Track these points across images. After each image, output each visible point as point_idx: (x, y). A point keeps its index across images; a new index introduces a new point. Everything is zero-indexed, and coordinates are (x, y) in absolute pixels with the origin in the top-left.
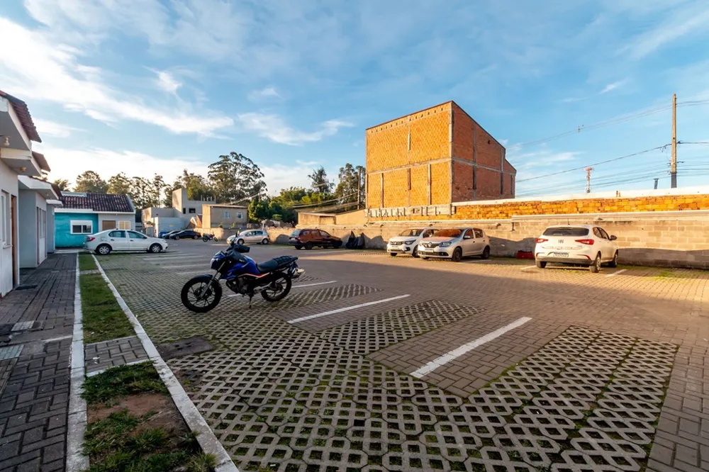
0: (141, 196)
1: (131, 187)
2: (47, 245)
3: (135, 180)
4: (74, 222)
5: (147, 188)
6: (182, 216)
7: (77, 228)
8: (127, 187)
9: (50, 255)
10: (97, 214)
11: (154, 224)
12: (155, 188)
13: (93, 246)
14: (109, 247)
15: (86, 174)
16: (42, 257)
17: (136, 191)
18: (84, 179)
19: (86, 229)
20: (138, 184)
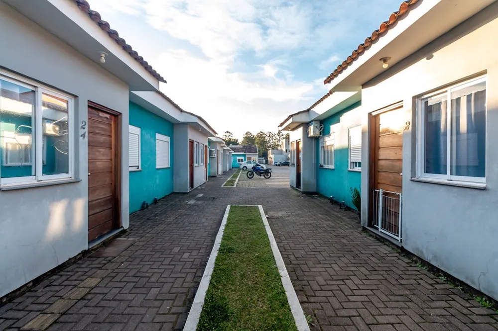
0: (271, 142)
1: (267, 137)
2: (229, 166)
3: (268, 133)
4: (238, 158)
5: (274, 138)
6: (285, 154)
7: (239, 160)
8: (264, 137)
9: (230, 169)
10: (245, 155)
11: (272, 158)
12: (278, 137)
13: (242, 167)
14: (246, 167)
15: (247, 134)
16: (228, 170)
17: (268, 139)
18: (245, 136)
19: (242, 160)
20: (270, 135)
